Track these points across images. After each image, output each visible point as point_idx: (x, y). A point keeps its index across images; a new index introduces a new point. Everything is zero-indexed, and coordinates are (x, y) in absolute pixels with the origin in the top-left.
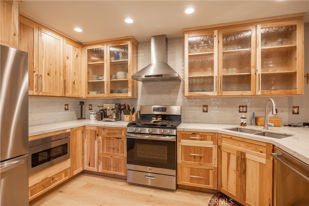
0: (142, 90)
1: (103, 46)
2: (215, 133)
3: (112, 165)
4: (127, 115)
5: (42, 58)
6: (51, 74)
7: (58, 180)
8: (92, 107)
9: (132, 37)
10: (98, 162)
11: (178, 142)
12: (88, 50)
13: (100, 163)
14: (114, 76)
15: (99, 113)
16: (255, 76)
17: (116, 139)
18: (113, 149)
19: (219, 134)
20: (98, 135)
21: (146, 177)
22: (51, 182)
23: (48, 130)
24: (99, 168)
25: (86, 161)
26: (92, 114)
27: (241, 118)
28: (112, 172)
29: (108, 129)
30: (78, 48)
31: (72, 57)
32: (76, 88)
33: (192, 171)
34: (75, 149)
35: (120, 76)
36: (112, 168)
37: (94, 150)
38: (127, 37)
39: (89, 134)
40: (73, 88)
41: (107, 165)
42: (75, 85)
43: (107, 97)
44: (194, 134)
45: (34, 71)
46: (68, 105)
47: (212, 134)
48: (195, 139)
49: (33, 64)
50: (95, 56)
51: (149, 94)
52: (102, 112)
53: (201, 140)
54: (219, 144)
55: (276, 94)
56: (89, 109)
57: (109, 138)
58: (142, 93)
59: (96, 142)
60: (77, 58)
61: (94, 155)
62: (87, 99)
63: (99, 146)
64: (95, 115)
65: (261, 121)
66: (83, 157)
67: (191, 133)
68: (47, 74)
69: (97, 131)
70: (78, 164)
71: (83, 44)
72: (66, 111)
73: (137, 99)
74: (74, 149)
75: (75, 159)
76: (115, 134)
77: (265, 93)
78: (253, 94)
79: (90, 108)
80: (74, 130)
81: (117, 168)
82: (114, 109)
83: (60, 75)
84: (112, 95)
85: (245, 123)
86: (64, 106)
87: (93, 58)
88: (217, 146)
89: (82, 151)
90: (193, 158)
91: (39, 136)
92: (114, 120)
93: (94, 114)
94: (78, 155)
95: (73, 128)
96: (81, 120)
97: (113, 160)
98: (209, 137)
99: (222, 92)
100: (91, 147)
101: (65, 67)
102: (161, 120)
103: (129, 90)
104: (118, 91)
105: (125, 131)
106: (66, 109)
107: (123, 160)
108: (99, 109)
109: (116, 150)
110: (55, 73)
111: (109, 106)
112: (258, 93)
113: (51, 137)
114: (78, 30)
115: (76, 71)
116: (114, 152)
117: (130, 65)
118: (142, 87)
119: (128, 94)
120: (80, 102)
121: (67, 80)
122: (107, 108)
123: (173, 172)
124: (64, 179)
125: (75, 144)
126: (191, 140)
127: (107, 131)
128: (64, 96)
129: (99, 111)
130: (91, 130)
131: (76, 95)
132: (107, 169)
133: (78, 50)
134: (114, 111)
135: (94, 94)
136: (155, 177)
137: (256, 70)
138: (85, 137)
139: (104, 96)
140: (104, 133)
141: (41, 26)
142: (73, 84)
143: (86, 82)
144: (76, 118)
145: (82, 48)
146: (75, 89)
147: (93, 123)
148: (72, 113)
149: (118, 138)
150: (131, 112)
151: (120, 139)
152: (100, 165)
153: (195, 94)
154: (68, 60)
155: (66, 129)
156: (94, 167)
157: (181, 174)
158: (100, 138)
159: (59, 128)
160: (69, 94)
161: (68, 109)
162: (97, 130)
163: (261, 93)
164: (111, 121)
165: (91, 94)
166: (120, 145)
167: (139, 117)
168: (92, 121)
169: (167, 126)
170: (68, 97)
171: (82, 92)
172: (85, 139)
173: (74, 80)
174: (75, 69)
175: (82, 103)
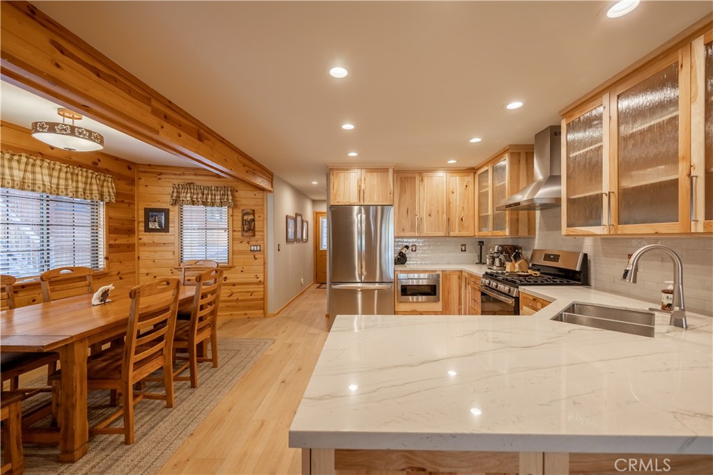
0: (540, 223)
1: (488, 167)
6: (433, 215)
9: (509, 147)
11: (521, 309)
12: (479, 175)
16: (688, 183)
20: (468, 284)
25: (463, 313)
30: (468, 176)
31: (459, 189)
32: (465, 225)
34: (449, 293)
37: (467, 302)
39: (464, 281)
42: (462, 222)
43: (491, 236)
44: (535, 300)
57: (474, 290)
60: (466, 189)
66: (460, 307)
67: (531, 298)
68: (428, 216)
71: (475, 169)
72: (462, 252)
74: (446, 294)
75: (448, 305)
78: (682, 232)
80: (447, 273)
83: (443, 213)
84: (494, 234)
85: (668, 305)
86: (459, 247)
87: (483, 184)
89: (458, 299)
94: (452, 303)
99: (617, 227)
101: (449, 203)
102: (535, 275)
106: (462, 250)
110: (436, 213)
112: (696, 229)
114: (452, 162)
118: (540, 217)
119: (505, 232)
120: (477, 242)
121: (452, 218)
125: (448, 289)
128: (447, 236)
131: (465, 233)
133: (469, 179)
137: (691, 167)
139: (489, 235)
141: (422, 172)
142: (461, 220)
145: (475, 173)
146: (462, 227)
154: (454, 194)
155: (436, 271)
161: (465, 250)
163: (704, 227)
171: (472, 230)
173: (462, 216)
174: (464, 203)
175: (481, 243)
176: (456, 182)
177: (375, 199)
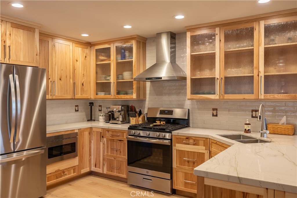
1: (110, 45)
2: (206, 138)
3: (115, 166)
4: (133, 118)
5: (55, 65)
6: (62, 79)
7: (68, 174)
8: (102, 108)
9: (136, 37)
10: (103, 163)
11: (174, 146)
12: (96, 50)
13: (105, 164)
14: (120, 76)
15: (107, 115)
16: (258, 78)
17: (118, 141)
18: (116, 151)
19: (210, 140)
20: (103, 137)
21: (144, 180)
22: (62, 174)
23: (60, 130)
24: (104, 170)
25: (93, 162)
26: (101, 115)
27: (245, 124)
28: (115, 174)
29: (112, 131)
30: (87, 48)
31: (81, 59)
32: (85, 89)
33: (186, 176)
35: (127, 76)
36: (115, 170)
37: (100, 152)
38: (131, 36)
39: (95, 135)
40: (82, 90)
41: (110, 166)
42: (83, 87)
43: (113, 99)
44: (188, 138)
45: (50, 78)
46: (78, 107)
47: (204, 139)
48: (189, 144)
49: (49, 72)
50: (103, 55)
51: (157, 95)
52: (110, 113)
53: (194, 145)
54: (210, 150)
55: (279, 98)
56: (99, 111)
57: (112, 140)
58: (150, 94)
59: (101, 144)
60: (85, 59)
61: (100, 157)
62: (96, 100)
63: (104, 148)
64: (104, 117)
65: (270, 128)
66: (90, 158)
67: (185, 138)
68: (59, 79)
69: (102, 133)
70: (85, 164)
71: (91, 44)
72: (76, 112)
73: (145, 100)
74: (81, 149)
75: (83, 158)
76: (118, 136)
77: (268, 97)
78: (255, 98)
79: (100, 109)
80: (81, 131)
81: (119, 169)
82: (121, 111)
83: (70, 78)
84: (118, 97)
85: (248, 130)
86: (74, 108)
87: (101, 58)
88: (209, 151)
89: (89, 151)
90: (187, 163)
91: (53, 134)
92: (120, 122)
93: (102, 116)
94: (85, 155)
95: (81, 129)
96: (91, 122)
97: (116, 162)
98: (201, 142)
99: (224, 96)
100: (97, 149)
101: (74, 70)
102: (164, 124)
103: (134, 91)
104: (124, 93)
105: (126, 134)
106: (76, 111)
107: (125, 162)
108: (108, 111)
109: (118, 152)
110: (65, 77)
111: (116, 108)
112: (261, 97)
113: (62, 135)
115: (85, 73)
116: (117, 154)
117: (134, 66)
118: (150, 87)
119: (133, 96)
120: (90, 103)
121: (76, 83)
122: (113, 110)
123: (168, 176)
124: (72, 175)
125: (83, 145)
126: (185, 144)
127: (110, 133)
128: (73, 98)
129: (107, 113)
130: (97, 131)
131: (84, 96)
132: (111, 171)
133: (87, 51)
134: (121, 113)
135: (102, 95)
136: (151, 180)
137: (259, 72)
138: (92, 138)
139: (111, 98)
140: (108, 135)
142: (82, 85)
143: (94, 83)
144: (86, 119)
145: (91, 47)
146: (84, 91)
147: (102, 125)
148: (82, 114)
149: (120, 140)
150: (137, 115)
151: (122, 141)
152: (105, 166)
153: (196, 97)
154: (78, 62)
155: (74, 130)
156: (100, 168)
157: (176, 178)
158: (105, 139)
159: (69, 129)
160: (78, 96)
161: (78, 111)
162: (102, 131)
163: (264, 97)
164: (117, 124)
165: (99, 95)
166: (122, 147)
167: (146, 120)
168: (101, 123)
169: (166, 130)
170: (78, 99)
171: (91, 94)
172: (92, 140)
173: (83, 82)
174: (84, 71)
175: (91, 104)
176: (79, 51)
177: (22, 59)
